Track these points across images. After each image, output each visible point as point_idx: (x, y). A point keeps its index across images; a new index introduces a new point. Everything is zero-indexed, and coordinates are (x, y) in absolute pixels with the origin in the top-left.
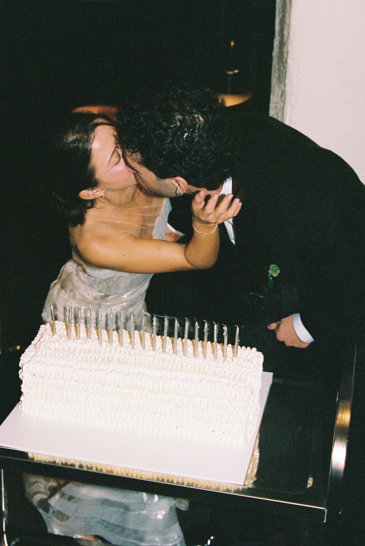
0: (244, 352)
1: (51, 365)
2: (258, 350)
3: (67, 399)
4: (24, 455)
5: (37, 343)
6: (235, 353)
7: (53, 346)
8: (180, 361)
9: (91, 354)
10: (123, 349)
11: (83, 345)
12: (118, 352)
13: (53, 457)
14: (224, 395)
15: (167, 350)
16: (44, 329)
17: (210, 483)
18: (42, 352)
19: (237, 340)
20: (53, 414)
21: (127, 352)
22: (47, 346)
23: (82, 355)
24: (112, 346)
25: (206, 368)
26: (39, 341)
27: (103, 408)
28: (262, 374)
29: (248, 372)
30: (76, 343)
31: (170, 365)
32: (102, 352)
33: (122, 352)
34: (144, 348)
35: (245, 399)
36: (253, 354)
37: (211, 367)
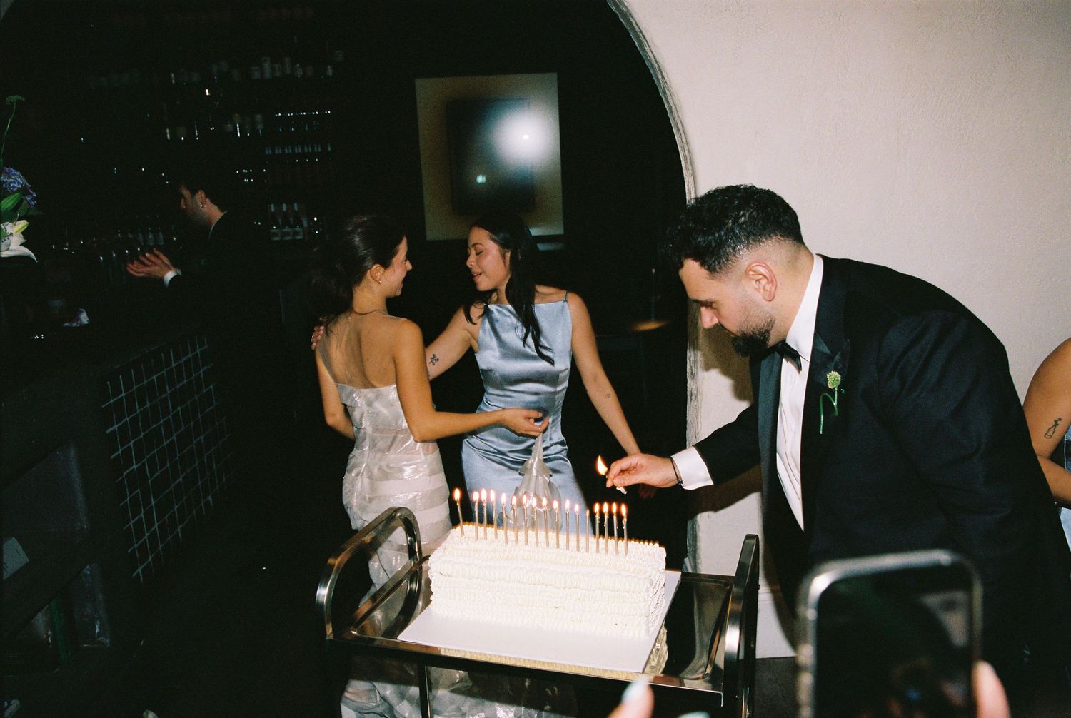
7: (460, 546)
8: (582, 556)
9: (497, 554)
11: (489, 545)
12: (523, 551)
14: (624, 587)
15: (571, 548)
18: (450, 553)
20: (461, 612)
21: (531, 550)
22: (455, 547)
23: (488, 554)
24: (518, 546)
28: (665, 572)
30: (483, 543)
31: (572, 561)
32: (507, 551)
33: (527, 550)
34: (549, 546)
35: (644, 590)
36: (655, 550)
37: (612, 562)
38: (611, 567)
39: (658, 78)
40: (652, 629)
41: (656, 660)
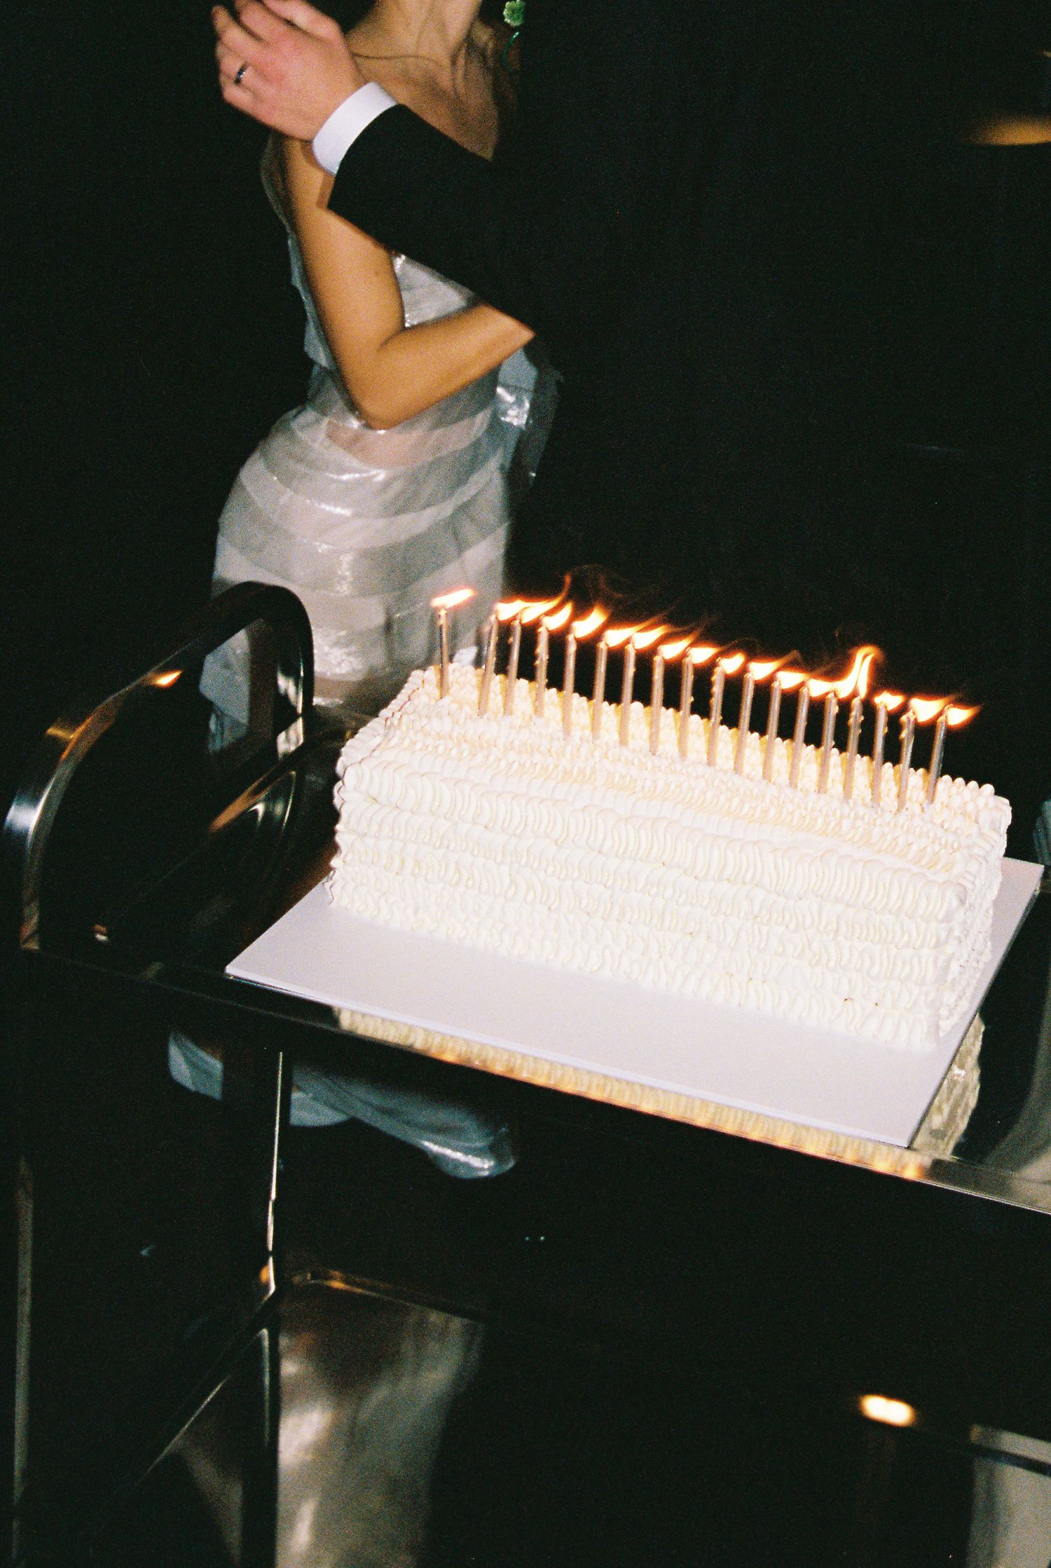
0: (958, 793)
2: (998, 792)
3: (457, 875)
4: (327, 1014)
5: (393, 714)
6: (930, 792)
7: (435, 725)
8: (778, 798)
10: (626, 753)
11: (517, 731)
12: (611, 760)
13: (410, 1031)
14: (885, 900)
15: (749, 768)
16: (419, 681)
18: (403, 740)
19: (937, 758)
20: (416, 912)
21: (636, 761)
22: (418, 725)
23: (512, 756)
24: (597, 742)
25: (846, 824)
26: (399, 711)
27: (553, 908)
28: (1003, 864)
29: (960, 846)
30: (500, 724)
31: (747, 807)
32: (568, 755)
33: (623, 758)
34: (684, 755)
35: (941, 916)
36: (981, 802)
37: (859, 823)
38: (856, 839)
40: (946, 1025)
41: (946, 1109)
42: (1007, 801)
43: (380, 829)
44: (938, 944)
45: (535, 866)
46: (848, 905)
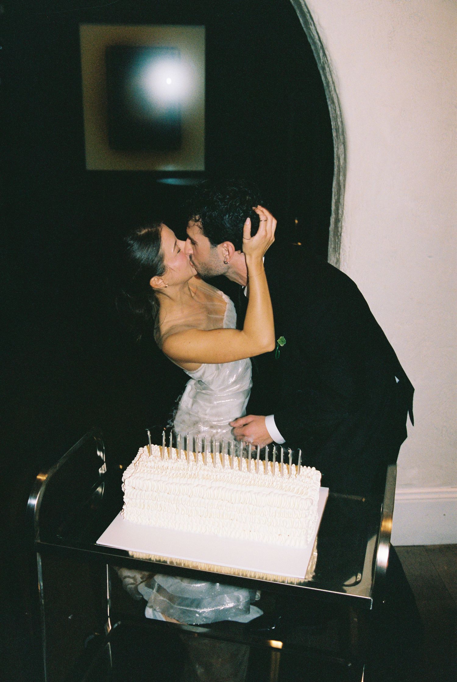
0: (305, 471)
1: (148, 480)
2: (317, 469)
3: (161, 508)
4: (125, 553)
5: (136, 462)
6: (298, 471)
7: (149, 464)
8: (253, 477)
9: (181, 472)
10: (206, 467)
11: (174, 464)
12: (202, 470)
13: (149, 555)
14: (289, 505)
15: (243, 469)
16: (142, 451)
17: (278, 577)
18: (141, 469)
19: (300, 461)
20: (149, 520)
21: (210, 470)
22: (144, 465)
23: (173, 472)
24: (198, 465)
25: (275, 484)
26: (138, 461)
27: (190, 515)
28: (320, 489)
29: (308, 486)
30: (168, 462)
31: (245, 481)
32: (190, 470)
33: (206, 469)
34: (224, 466)
35: (306, 509)
36: (312, 473)
37: (278, 483)
38: (278, 488)
39: (319, 55)
40: (309, 540)
42: (319, 472)
43: (136, 497)
44: (306, 516)
45: (184, 504)
46: (278, 507)
